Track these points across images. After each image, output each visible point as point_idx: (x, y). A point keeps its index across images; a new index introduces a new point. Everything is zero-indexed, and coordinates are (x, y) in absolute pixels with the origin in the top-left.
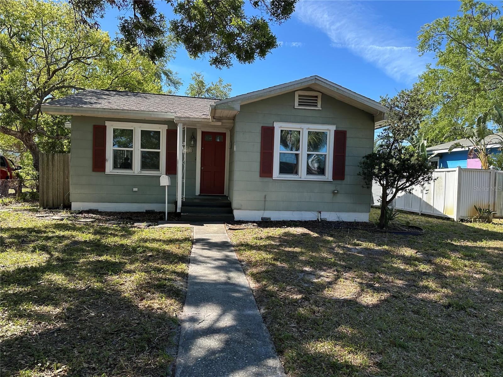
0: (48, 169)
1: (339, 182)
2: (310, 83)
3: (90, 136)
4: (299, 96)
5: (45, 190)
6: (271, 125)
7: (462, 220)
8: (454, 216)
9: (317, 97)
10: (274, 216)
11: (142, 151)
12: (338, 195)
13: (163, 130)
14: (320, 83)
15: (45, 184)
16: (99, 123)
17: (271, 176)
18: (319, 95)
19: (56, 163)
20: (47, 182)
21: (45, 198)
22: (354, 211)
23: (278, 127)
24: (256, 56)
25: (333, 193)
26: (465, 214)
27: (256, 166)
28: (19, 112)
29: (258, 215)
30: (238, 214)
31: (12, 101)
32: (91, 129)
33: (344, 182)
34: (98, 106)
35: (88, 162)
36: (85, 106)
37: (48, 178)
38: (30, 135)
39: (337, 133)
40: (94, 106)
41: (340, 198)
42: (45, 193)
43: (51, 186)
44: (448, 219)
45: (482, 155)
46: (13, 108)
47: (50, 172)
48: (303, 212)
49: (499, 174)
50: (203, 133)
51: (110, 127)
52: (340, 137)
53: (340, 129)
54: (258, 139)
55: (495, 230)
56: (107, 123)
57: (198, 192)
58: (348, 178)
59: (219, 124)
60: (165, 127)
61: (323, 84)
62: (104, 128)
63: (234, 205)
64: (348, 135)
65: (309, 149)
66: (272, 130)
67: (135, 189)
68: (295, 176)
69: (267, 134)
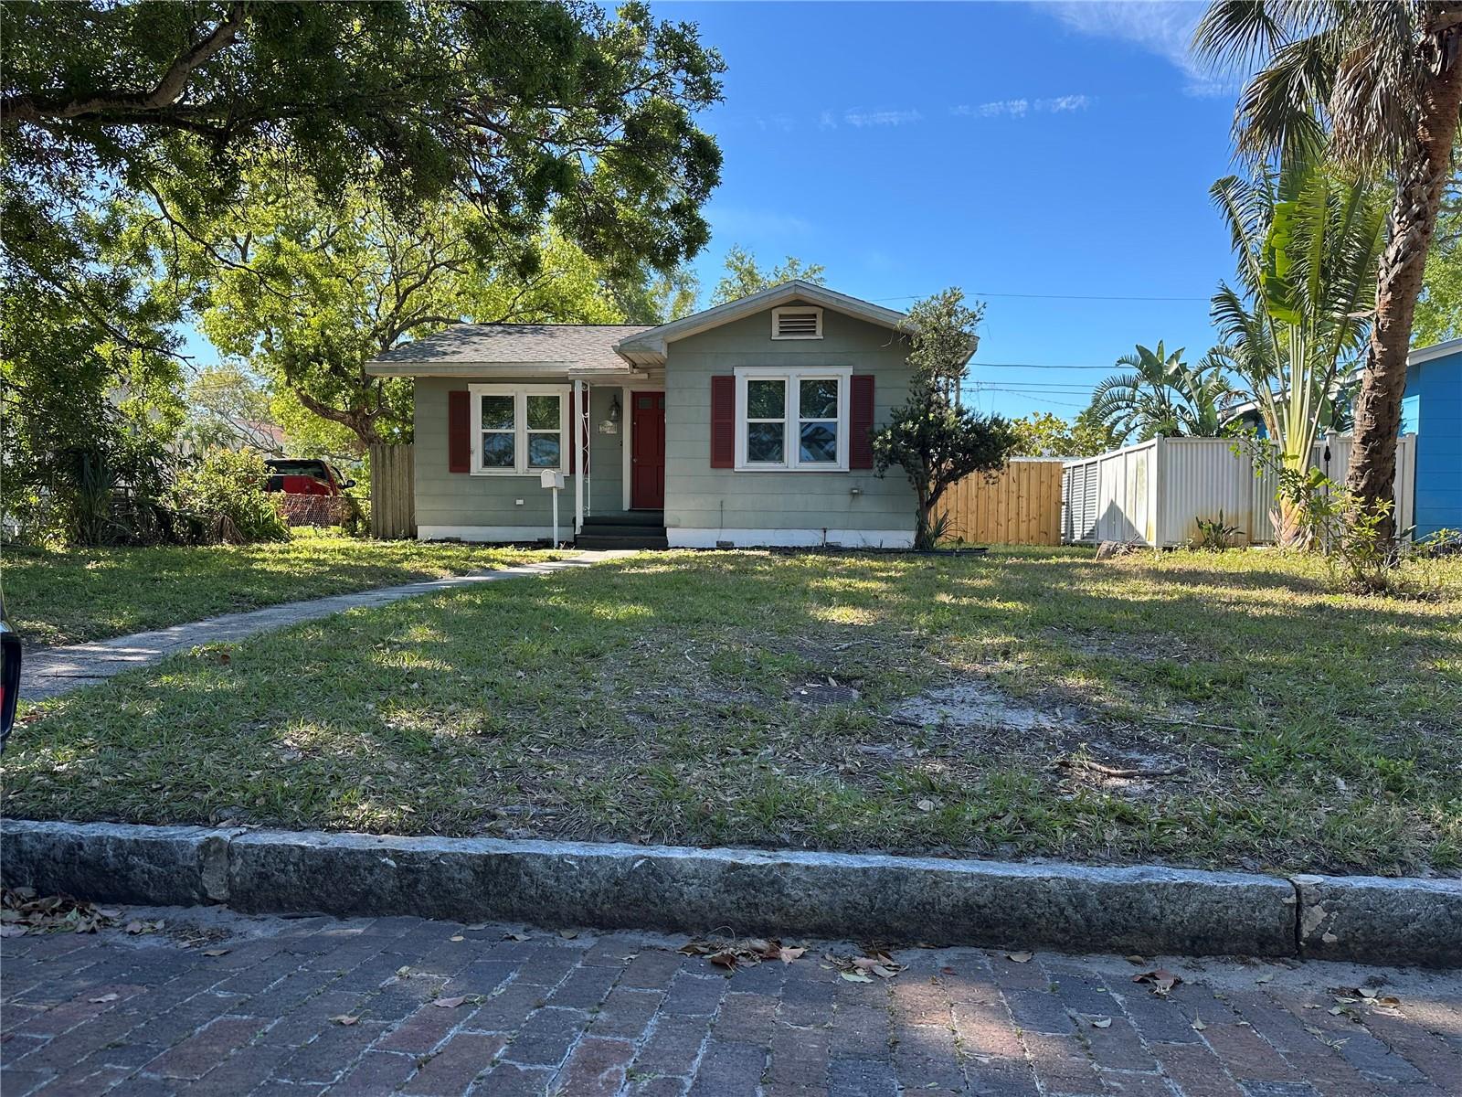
0: (384, 473)
1: (863, 473)
2: (787, 294)
3: (444, 411)
4: (781, 316)
5: (381, 510)
6: (729, 374)
9: (815, 316)
10: (740, 538)
11: (529, 434)
12: (862, 498)
13: (563, 393)
14: (807, 292)
15: (380, 498)
16: (460, 388)
17: (733, 466)
18: (819, 312)
21: (381, 524)
22: (896, 528)
23: (743, 378)
24: (681, 258)
25: (852, 494)
27: (704, 449)
28: (345, 375)
29: (710, 537)
30: (674, 536)
31: (333, 356)
32: (445, 399)
33: (870, 472)
34: (455, 358)
35: (443, 457)
36: (432, 360)
37: (384, 489)
38: (368, 419)
39: (855, 381)
40: (447, 359)
41: (863, 503)
42: (380, 516)
43: (389, 502)
46: (336, 369)
47: (388, 478)
48: (793, 531)
50: (635, 395)
51: (477, 394)
52: (863, 389)
53: (857, 373)
54: (705, 399)
56: (471, 388)
57: (626, 506)
59: (645, 376)
60: (567, 388)
61: (810, 295)
62: (467, 395)
63: (668, 519)
64: (878, 383)
65: (803, 413)
66: (731, 381)
67: (520, 502)
68: (778, 465)
69: (723, 389)
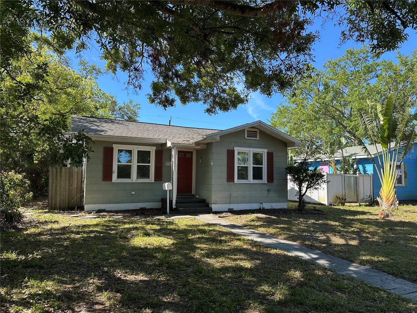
0: (56, 180)
1: (271, 184)
2: (257, 125)
3: (101, 155)
4: (248, 131)
5: (53, 196)
6: (232, 149)
7: (331, 205)
8: (325, 202)
9: (256, 132)
10: (236, 207)
11: (138, 166)
12: (271, 192)
13: (152, 150)
14: (262, 125)
15: (54, 191)
16: (109, 146)
17: (234, 181)
18: (258, 131)
19: (63, 174)
20: (56, 190)
21: (53, 202)
22: (280, 202)
23: (237, 150)
25: (268, 190)
26: (331, 201)
27: (225, 175)
29: (226, 207)
30: (214, 207)
32: (102, 150)
33: (273, 184)
35: (99, 174)
39: (268, 154)
41: (272, 194)
42: (53, 199)
43: (58, 193)
44: (322, 204)
45: (333, 165)
48: (252, 204)
49: (346, 176)
50: (179, 152)
51: (116, 148)
52: (270, 156)
53: (269, 151)
54: (225, 158)
55: (353, 209)
56: (114, 146)
58: (275, 181)
59: (199, 147)
60: (154, 148)
61: (263, 126)
62: (112, 149)
63: (212, 201)
64: (274, 155)
65: (254, 164)
66: (233, 152)
67: (133, 193)
68: (246, 181)
69: (231, 154)
